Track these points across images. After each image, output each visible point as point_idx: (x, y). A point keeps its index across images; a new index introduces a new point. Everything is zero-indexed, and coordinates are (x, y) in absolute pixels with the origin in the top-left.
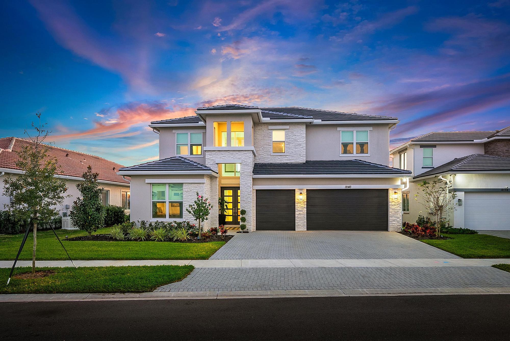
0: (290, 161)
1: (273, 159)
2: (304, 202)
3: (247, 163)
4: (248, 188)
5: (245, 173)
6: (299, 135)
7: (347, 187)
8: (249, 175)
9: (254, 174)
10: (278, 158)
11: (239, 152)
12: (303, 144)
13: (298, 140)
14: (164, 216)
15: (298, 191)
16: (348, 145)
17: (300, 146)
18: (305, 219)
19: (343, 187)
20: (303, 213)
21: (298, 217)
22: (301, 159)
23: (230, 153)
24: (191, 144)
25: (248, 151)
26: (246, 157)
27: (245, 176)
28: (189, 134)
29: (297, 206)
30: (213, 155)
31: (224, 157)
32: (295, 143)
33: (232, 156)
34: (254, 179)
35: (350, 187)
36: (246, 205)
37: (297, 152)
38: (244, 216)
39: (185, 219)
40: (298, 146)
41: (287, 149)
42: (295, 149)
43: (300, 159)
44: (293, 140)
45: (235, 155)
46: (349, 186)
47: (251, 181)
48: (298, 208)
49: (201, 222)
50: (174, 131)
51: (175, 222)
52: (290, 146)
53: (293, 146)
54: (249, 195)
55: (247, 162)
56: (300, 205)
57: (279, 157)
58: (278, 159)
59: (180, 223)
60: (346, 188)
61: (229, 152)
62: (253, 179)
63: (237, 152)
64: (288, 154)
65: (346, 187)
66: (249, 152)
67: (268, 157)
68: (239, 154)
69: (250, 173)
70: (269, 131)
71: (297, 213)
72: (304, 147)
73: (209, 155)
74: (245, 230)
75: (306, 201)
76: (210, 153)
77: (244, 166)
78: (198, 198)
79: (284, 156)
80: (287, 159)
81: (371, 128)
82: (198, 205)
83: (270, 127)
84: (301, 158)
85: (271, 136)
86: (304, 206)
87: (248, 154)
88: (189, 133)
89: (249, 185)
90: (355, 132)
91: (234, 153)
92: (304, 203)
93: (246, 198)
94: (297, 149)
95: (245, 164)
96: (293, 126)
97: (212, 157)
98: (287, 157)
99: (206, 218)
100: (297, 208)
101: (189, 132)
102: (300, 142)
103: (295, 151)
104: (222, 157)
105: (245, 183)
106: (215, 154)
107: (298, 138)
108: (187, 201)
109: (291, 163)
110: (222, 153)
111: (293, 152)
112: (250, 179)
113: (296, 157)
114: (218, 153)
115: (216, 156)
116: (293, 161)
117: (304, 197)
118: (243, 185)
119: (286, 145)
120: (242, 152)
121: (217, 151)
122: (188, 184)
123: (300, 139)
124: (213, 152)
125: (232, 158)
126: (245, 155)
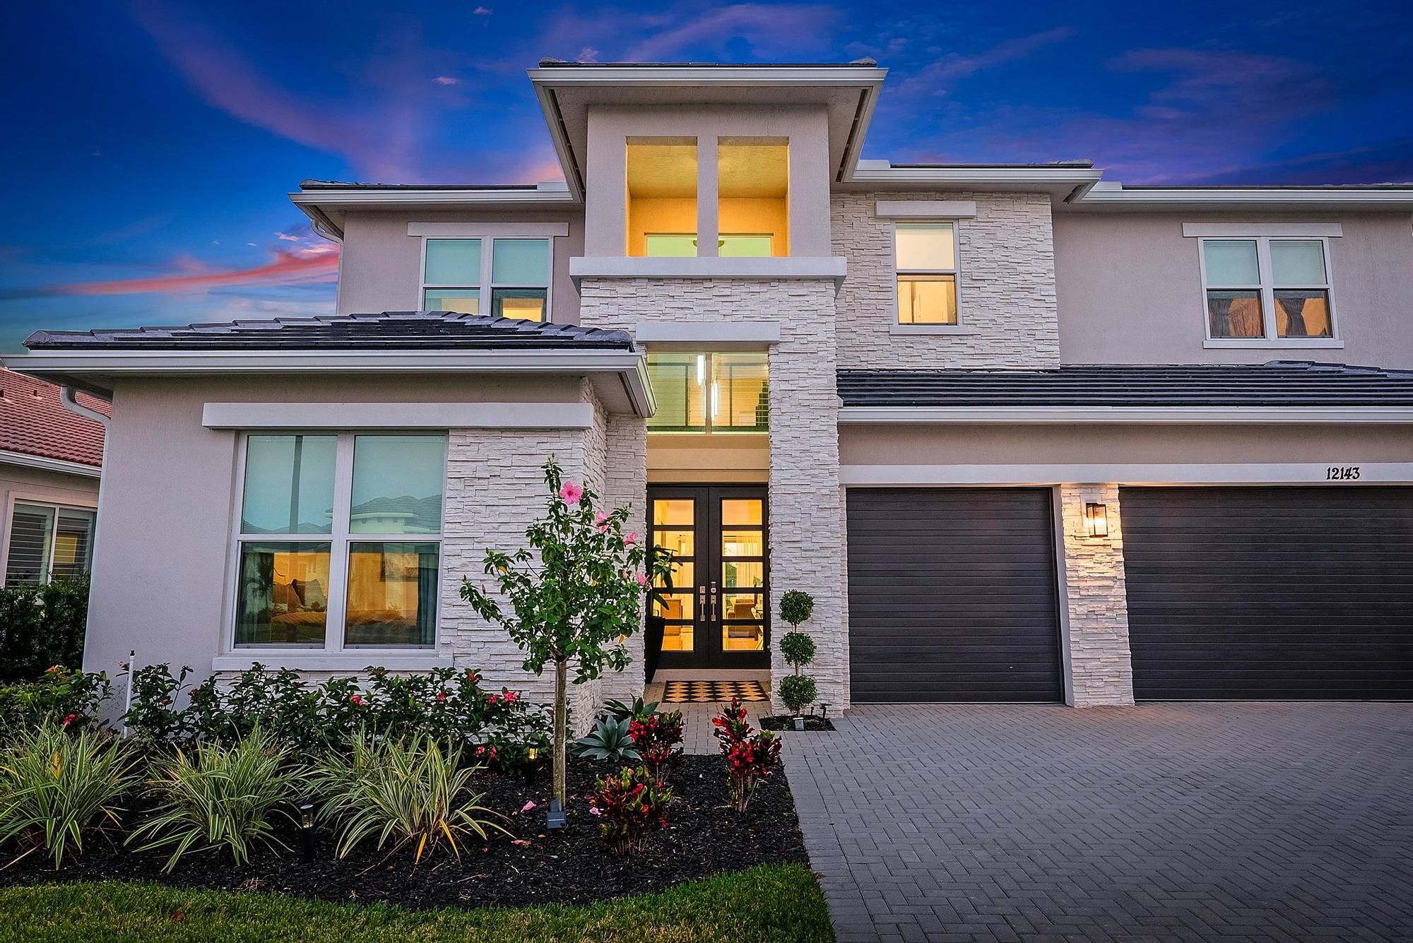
0: (987, 362)
1: (901, 352)
2: (1110, 551)
3: (810, 345)
4: (816, 472)
5: (801, 396)
6: (1021, 244)
7: (1339, 475)
8: (824, 403)
9: (845, 405)
10: (926, 346)
11: (764, 288)
12: (1042, 286)
13: (1020, 268)
14: (313, 633)
15: (1076, 492)
16: (1231, 300)
17: (1030, 296)
18: (1121, 640)
19: (1313, 472)
20: (1108, 609)
21: (1081, 629)
22: (1039, 355)
23: (716, 291)
24: (493, 288)
25: (813, 283)
26: (806, 314)
27: (799, 409)
28: (487, 243)
29: (1074, 574)
30: (620, 301)
31: (680, 314)
32: (1007, 280)
33: (727, 309)
34: (840, 429)
35: (1353, 472)
36: (806, 566)
37: (1018, 320)
38: (802, 628)
39: (450, 651)
40: (1022, 295)
41: (966, 305)
42: (1003, 310)
43: (1033, 353)
44: (994, 265)
45: (743, 303)
46: (1347, 466)
47: (831, 436)
48: (1082, 584)
49: (576, 682)
50: (413, 229)
51: (379, 675)
52: (983, 295)
53: (994, 295)
54: (821, 514)
55: (810, 338)
56: (1091, 565)
57: (933, 343)
58: (926, 351)
59: (415, 684)
60: (1333, 478)
61: (707, 284)
62: (842, 427)
63: (756, 288)
64: (970, 330)
65: (1332, 474)
66: (821, 287)
67: (878, 341)
68: (766, 296)
69: (826, 397)
70: (880, 226)
71: (1079, 610)
72: (1047, 299)
73: (596, 302)
74: (806, 710)
75: (1121, 547)
76: (603, 290)
77: (791, 357)
78: (558, 504)
79: (956, 340)
80: (971, 351)
81: (1336, 230)
82: (555, 558)
83: (886, 208)
84: (1040, 348)
85: (887, 250)
86: (1113, 573)
87: (812, 299)
88: (488, 238)
89: (823, 456)
90: (1263, 245)
91: (739, 291)
92: (1109, 559)
93: (808, 531)
94: (1014, 310)
95: (796, 347)
96: (994, 207)
97: (613, 310)
98: (971, 342)
99: (618, 653)
100: (1076, 584)
101: (487, 233)
102: (1028, 277)
103: (1007, 315)
104: (672, 311)
105: (799, 447)
106: (633, 296)
107: (1016, 256)
108: (466, 541)
109: (990, 370)
110: (674, 289)
111: (1000, 321)
112: (825, 428)
113: (1013, 345)
114: (651, 289)
115: (639, 308)
116: (998, 363)
117: (1110, 523)
118: (788, 458)
119: (965, 291)
120: (783, 287)
121: (644, 283)
122: (477, 433)
123: (1027, 262)
124: (622, 284)
125: (728, 319)
126: (797, 304)
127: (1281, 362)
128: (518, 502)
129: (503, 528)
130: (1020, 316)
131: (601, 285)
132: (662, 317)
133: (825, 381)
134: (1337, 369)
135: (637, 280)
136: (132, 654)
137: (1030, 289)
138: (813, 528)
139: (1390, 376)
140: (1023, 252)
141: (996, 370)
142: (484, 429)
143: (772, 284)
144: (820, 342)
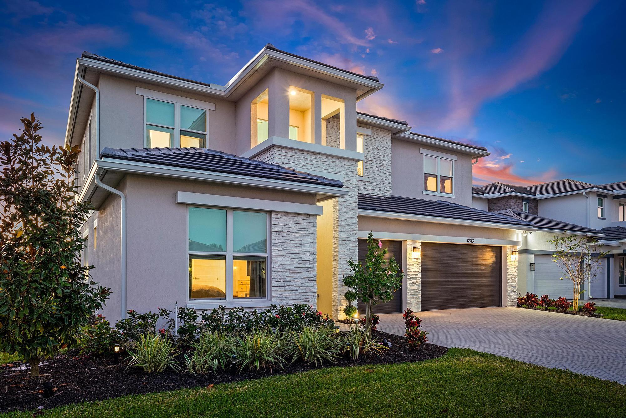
0: (372, 192)
2: (418, 263)
3: (350, 185)
4: (352, 233)
5: (348, 204)
6: (382, 148)
8: (354, 207)
9: (360, 208)
11: (337, 160)
12: (388, 166)
13: (382, 158)
14: (221, 297)
17: (384, 169)
19: (464, 240)
20: (416, 282)
21: (410, 288)
22: (386, 191)
23: (321, 159)
24: (181, 130)
25: (352, 161)
26: (349, 173)
27: (347, 209)
28: (177, 106)
31: (309, 166)
32: (378, 162)
34: (360, 218)
37: (380, 177)
39: (276, 299)
40: (382, 168)
41: (366, 169)
42: (377, 173)
43: (384, 191)
44: (375, 155)
45: (330, 165)
46: (471, 239)
47: (356, 220)
48: (411, 274)
52: (371, 166)
53: (374, 167)
54: (353, 249)
56: (413, 267)
60: (468, 242)
61: (319, 156)
63: (334, 160)
64: (367, 179)
68: (337, 164)
69: (355, 205)
72: (389, 171)
73: (279, 156)
75: (421, 261)
76: (283, 152)
79: (363, 182)
80: (367, 187)
81: (456, 158)
84: (386, 189)
87: (351, 167)
88: (178, 104)
89: (353, 227)
90: (439, 160)
91: (328, 160)
92: (417, 265)
93: (349, 254)
94: (379, 174)
96: (376, 133)
97: (286, 161)
98: (367, 184)
100: (409, 273)
102: (384, 162)
103: (378, 175)
104: (307, 165)
105: (347, 223)
106: (293, 156)
107: (381, 154)
108: (279, 257)
109: (372, 195)
110: (308, 156)
111: (376, 177)
112: (354, 217)
113: (379, 187)
114: (299, 155)
115: (296, 162)
116: (374, 193)
117: (418, 254)
118: (343, 227)
119: (366, 164)
120: (342, 161)
121: (298, 152)
122: (282, 214)
123: (384, 156)
124: (289, 150)
125: (325, 171)
126: (347, 168)
127: (441, 201)
128: (297, 242)
129: (292, 252)
130: (381, 176)
131: (283, 150)
132: (303, 167)
133: (354, 199)
134: (457, 206)
135: (295, 150)
136: (176, 303)
137: (384, 167)
138: (350, 253)
139: (471, 210)
140: (383, 152)
141: (374, 195)
142: (285, 212)
143: (339, 159)
144: (353, 184)
